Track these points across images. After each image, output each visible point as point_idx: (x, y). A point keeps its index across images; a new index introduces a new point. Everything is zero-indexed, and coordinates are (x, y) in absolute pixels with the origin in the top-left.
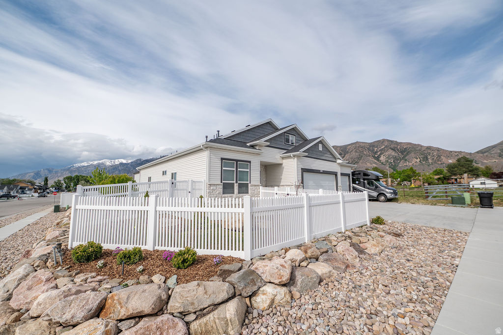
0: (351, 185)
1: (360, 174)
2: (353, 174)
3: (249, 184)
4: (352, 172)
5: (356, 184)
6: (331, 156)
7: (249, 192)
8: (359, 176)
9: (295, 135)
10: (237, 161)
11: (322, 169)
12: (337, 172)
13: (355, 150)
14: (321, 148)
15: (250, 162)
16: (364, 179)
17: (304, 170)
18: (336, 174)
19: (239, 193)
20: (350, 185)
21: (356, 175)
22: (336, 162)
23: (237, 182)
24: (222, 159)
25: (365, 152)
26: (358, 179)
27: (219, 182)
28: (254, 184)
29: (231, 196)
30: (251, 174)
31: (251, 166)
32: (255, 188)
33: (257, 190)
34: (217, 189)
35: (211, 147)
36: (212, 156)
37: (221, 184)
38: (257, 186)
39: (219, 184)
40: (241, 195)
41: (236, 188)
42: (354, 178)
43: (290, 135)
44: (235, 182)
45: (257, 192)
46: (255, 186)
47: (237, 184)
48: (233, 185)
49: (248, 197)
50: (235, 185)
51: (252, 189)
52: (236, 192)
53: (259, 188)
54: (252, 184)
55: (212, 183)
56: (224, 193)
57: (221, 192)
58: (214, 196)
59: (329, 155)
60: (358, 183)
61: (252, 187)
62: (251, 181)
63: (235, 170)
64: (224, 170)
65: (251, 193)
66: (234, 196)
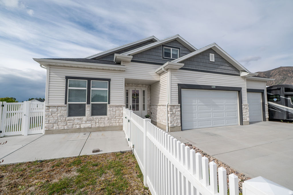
0: (266, 103)
1: (279, 89)
2: (269, 90)
3: (108, 105)
4: (267, 88)
5: (273, 101)
6: (230, 68)
7: (108, 113)
8: (278, 92)
9: (179, 48)
10: (89, 79)
11: (214, 84)
12: (241, 88)
13: (279, 74)
14: (212, 58)
15: (109, 80)
16: (286, 96)
17: (181, 87)
18: (239, 90)
19: (93, 114)
20: (263, 104)
21: (274, 91)
22: (239, 75)
23: (88, 103)
24: (67, 78)
25: (289, 75)
26: (277, 96)
27: (63, 104)
28: (115, 105)
29: (81, 118)
30: (111, 93)
31: (111, 85)
32: (116, 109)
33: (119, 111)
34: (58, 111)
35: (50, 65)
36: (53, 75)
37: (65, 105)
38: (119, 107)
39: (63, 105)
40: (95, 117)
41: (88, 110)
42: (271, 94)
43: (171, 49)
44: (86, 103)
45: (118, 114)
46: (116, 107)
47: (89, 105)
48: (84, 106)
49: (106, 119)
50: (86, 106)
51: (113, 110)
52: (89, 114)
53: (122, 109)
54: (112, 105)
55: (51, 104)
56: (69, 115)
57: (65, 114)
58: (54, 119)
59: (226, 68)
60: (277, 101)
61: (112, 108)
62: (111, 101)
63: (86, 90)
64: (69, 89)
65: (110, 115)
66: (84, 118)
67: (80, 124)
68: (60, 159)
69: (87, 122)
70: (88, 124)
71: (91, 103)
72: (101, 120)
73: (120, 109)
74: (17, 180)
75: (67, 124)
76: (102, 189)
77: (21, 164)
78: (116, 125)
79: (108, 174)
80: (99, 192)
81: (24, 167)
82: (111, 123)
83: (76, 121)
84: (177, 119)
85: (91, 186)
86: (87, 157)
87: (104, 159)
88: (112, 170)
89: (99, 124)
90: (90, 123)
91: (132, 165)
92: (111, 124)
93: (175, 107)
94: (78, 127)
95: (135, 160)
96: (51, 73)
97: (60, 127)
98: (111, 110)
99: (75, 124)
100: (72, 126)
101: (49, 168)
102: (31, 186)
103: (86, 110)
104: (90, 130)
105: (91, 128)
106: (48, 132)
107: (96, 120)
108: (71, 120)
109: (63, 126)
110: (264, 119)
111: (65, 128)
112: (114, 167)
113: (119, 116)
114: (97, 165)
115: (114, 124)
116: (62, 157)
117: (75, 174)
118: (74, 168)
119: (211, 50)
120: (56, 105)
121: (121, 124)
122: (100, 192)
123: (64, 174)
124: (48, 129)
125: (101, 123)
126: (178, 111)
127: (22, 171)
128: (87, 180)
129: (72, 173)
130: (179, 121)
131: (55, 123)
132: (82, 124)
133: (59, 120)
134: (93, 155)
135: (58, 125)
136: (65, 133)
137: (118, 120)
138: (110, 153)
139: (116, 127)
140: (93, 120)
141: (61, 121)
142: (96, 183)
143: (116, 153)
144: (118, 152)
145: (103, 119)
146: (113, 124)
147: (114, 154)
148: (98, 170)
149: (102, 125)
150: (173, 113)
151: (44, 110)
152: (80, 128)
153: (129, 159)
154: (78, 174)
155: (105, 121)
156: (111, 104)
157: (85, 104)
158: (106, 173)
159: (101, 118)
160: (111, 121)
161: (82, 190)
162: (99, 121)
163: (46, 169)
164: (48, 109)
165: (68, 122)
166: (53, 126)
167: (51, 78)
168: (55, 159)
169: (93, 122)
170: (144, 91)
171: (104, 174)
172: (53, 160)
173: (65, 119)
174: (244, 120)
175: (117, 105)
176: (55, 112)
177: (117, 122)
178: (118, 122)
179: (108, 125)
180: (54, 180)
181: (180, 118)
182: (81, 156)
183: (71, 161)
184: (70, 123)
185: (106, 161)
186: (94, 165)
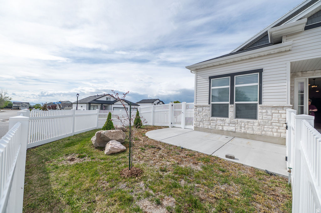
3: (259, 105)
7: (259, 116)
10: (232, 75)
15: (260, 71)
19: (237, 117)
23: (232, 102)
24: (210, 78)
28: (272, 105)
29: (224, 119)
31: (263, 77)
32: (273, 111)
33: (279, 115)
34: (203, 111)
35: (197, 69)
36: (199, 78)
37: (209, 105)
38: (279, 109)
39: (207, 105)
40: (239, 120)
41: (232, 110)
44: (229, 102)
45: (277, 119)
46: (273, 109)
47: (232, 105)
48: (227, 106)
49: (256, 124)
50: (230, 107)
51: (267, 112)
52: (232, 115)
53: (284, 112)
54: (265, 105)
55: (198, 104)
56: (213, 116)
57: (209, 114)
58: (200, 118)
61: (266, 109)
62: (263, 100)
63: (229, 88)
64: (212, 89)
65: (262, 119)
66: (227, 120)
67: (223, 126)
68: (195, 152)
69: (230, 125)
70: (232, 127)
71: (235, 102)
72: (248, 125)
73: (280, 112)
74: (165, 154)
75: (210, 124)
76: (215, 198)
77: (171, 146)
78: (273, 134)
79: (231, 187)
80: (211, 198)
81: (172, 148)
82: (264, 131)
83: (219, 122)
85: (206, 187)
86: (218, 160)
87: (236, 169)
88: (240, 185)
89: (245, 129)
90: (234, 127)
91: (277, 198)
92: (263, 133)
94: (221, 128)
95: (289, 194)
96: (198, 76)
97: (205, 125)
98: (264, 113)
99: (218, 125)
100: (215, 127)
101: (184, 155)
102: (169, 161)
103: (230, 110)
104: (233, 134)
105: (235, 132)
106: (197, 129)
107: (241, 123)
108: (214, 120)
109: (207, 126)
111: (209, 128)
112: (244, 183)
113: (279, 123)
114: (223, 171)
115: (269, 133)
116: (197, 150)
117: (199, 168)
118: (201, 163)
120: (202, 105)
121: (282, 135)
122: (213, 199)
123: (191, 164)
124: (196, 126)
125: (248, 128)
127: (170, 149)
128: (206, 179)
129: (197, 166)
131: (201, 121)
132: (225, 126)
133: (204, 120)
134: (225, 160)
135: (203, 124)
136: (209, 132)
137: (277, 128)
138: (249, 166)
139: (273, 137)
140: (237, 124)
141: (206, 120)
142: (213, 187)
143: (258, 170)
144: (262, 170)
145: (252, 124)
146: (267, 132)
147: (253, 169)
148: (222, 176)
149: (249, 131)
151: (193, 110)
152: (222, 130)
153: (277, 186)
154: (201, 170)
155: (254, 127)
156: (264, 103)
157: (228, 104)
158: (230, 185)
159: (248, 122)
160: (264, 128)
161: (196, 185)
162: (245, 125)
163: (182, 155)
164: (196, 109)
165: (211, 122)
166: (200, 124)
167: (198, 81)
168: (192, 150)
169: (238, 126)
171: (226, 184)
172: (190, 150)
173: (209, 119)
175: (274, 106)
176: (201, 111)
177: (274, 130)
178: (277, 132)
179: (259, 133)
180: (182, 165)
182: (213, 156)
183: (202, 156)
184: (213, 124)
185: (237, 172)
186: (220, 170)
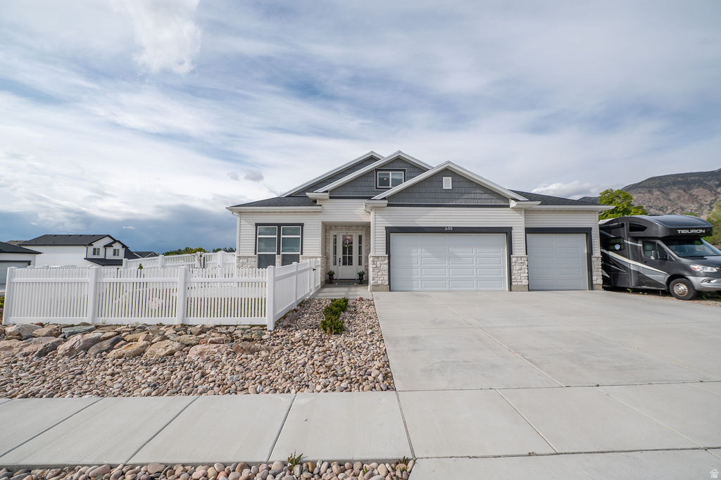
0: (597, 253)
1: (622, 226)
2: (604, 228)
3: (301, 256)
4: (600, 225)
5: (615, 251)
8: (621, 232)
9: (404, 170)
10: (279, 225)
11: (451, 224)
12: (511, 228)
14: (447, 183)
15: (302, 225)
16: (635, 239)
17: (392, 230)
18: (507, 232)
20: (590, 254)
22: (508, 206)
23: (279, 253)
24: (257, 225)
26: (620, 240)
27: (253, 254)
28: (309, 256)
30: (304, 241)
31: (304, 231)
34: (248, 262)
35: (240, 212)
36: (243, 221)
37: (255, 256)
38: (314, 259)
39: (252, 256)
41: (278, 260)
42: (612, 236)
43: (390, 173)
44: (276, 253)
46: (310, 259)
47: (279, 255)
48: (274, 256)
50: (277, 257)
52: (279, 263)
54: (305, 256)
55: (241, 255)
56: (259, 267)
57: (255, 266)
59: (478, 196)
60: (620, 249)
61: (306, 259)
62: (304, 251)
63: (276, 238)
64: (259, 238)
71: (281, 253)
84: (382, 275)
93: (380, 259)
103: (276, 260)
110: (592, 287)
119: (447, 171)
120: (246, 256)
126: (385, 264)
130: (386, 278)
150: (376, 267)
151: (235, 262)
156: (304, 254)
164: (239, 260)
167: (241, 226)
170: (360, 237)
173: (255, 271)
174: (513, 284)
175: (311, 256)
176: (245, 263)
181: (387, 273)
